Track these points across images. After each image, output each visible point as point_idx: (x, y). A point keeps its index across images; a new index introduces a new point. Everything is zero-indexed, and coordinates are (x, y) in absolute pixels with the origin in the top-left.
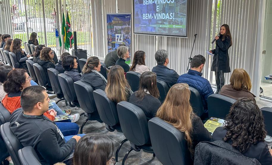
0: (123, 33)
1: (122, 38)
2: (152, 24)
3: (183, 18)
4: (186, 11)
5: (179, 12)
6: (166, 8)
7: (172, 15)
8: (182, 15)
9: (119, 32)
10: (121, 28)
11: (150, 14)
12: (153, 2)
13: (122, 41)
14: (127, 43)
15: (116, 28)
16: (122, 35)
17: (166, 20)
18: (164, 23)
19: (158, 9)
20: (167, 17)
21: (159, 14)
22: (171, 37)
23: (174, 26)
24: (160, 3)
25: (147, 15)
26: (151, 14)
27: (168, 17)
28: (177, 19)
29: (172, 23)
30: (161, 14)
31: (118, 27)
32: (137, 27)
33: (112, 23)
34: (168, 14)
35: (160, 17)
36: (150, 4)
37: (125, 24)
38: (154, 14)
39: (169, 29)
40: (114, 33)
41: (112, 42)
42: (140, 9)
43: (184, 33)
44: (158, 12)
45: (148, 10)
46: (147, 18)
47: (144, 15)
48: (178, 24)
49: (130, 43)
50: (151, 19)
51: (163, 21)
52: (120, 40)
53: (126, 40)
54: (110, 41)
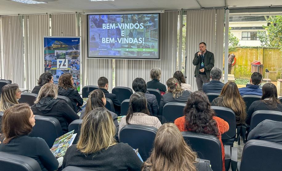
0: (68, 57)
1: (67, 64)
2: (115, 48)
3: (154, 43)
4: (157, 36)
5: (149, 38)
6: (134, 33)
7: (142, 40)
8: (153, 40)
9: (63, 57)
10: (65, 53)
11: (112, 39)
12: (117, 27)
13: (67, 67)
14: (74, 68)
15: (57, 53)
16: (67, 60)
17: (134, 44)
18: (132, 47)
19: (123, 33)
20: (135, 42)
21: (125, 39)
22: (133, 60)
23: (144, 50)
24: (125, 28)
25: (109, 39)
26: (113, 39)
27: (137, 42)
28: (148, 43)
29: (141, 47)
30: (128, 38)
31: (60, 52)
32: (93, 51)
33: (52, 47)
34: (136, 39)
35: (126, 42)
36: (112, 28)
37: (71, 48)
38: (118, 38)
39: (138, 52)
40: (54, 58)
41: (52, 69)
42: (98, 33)
43: (157, 56)
44: (123, 37)
45: (109, 34)
46: (108, 43)
47: (103, 39)
48: (149, 48)
49: (78, 69)
50: (114, 43)
51: (130, 45)
52: (64, 65)
53: (72, 65)
54: (49, 67)
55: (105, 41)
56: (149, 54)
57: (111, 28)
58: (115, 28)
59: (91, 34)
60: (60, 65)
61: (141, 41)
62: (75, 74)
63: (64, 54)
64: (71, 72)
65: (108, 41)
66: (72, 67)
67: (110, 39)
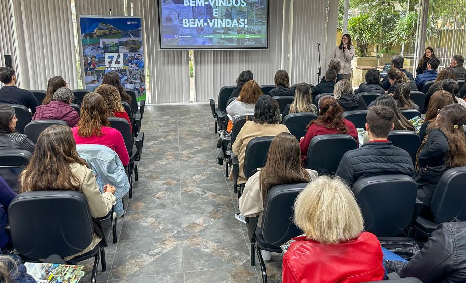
0: (123, 50)
1: (121, 60)
2: (205, 33)
3: (261, 26)
4: (265, 17)
5: (254, 19)
6: (233, 12)
7: (244, 22)
8: (260, 22)
9: (114, 49)
10: (117, 42)
11: (199, 20)
12: (206, 3)
13: (122, 64)
15: (104, 43)
16: (121, 54)
17: (233, 28)
18: (229, 32)
19: (217, 13)
20: (234, 25)
21: (219, 20)
23: (247, 36)
24: (220, 5)
25: (194, 21)
26: (202, 20)
27: (237, 25)
28: (252, 27)
29: (243, 32)
30: (224, 20)
31: (109, 41)
32: (169, 39)
33: (95, 33)
34: (235, 21)
35: (221, 25)
36: (200, 5)
37: (127, 35)
38: (209, 20)
39: (239, 40)
40: (100, 52)
41: (98, 69)
42: (176, 12)
43: (264, 44)
44: (217, 18)
45: (194, 14)
46: (194, 26)
47: (185, 21)
48: (255, 33)
49: (141, 66)
50: (202, 26)
51: (227, 30)
52: (117, 62)
53: (130, 62)
54: (92, 67)
55: (188, 23)
56: (254, 42)
57: (198, 4)
58: (203, 5)
59: (165, 13)
60: (110, 63)
61: (243, 24)
62: (136, 75)
63: (116, 44)
64: (130, 72)
65: (193, 25)
66: (130, 64)
67: (197, 20)
